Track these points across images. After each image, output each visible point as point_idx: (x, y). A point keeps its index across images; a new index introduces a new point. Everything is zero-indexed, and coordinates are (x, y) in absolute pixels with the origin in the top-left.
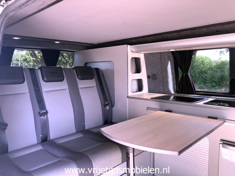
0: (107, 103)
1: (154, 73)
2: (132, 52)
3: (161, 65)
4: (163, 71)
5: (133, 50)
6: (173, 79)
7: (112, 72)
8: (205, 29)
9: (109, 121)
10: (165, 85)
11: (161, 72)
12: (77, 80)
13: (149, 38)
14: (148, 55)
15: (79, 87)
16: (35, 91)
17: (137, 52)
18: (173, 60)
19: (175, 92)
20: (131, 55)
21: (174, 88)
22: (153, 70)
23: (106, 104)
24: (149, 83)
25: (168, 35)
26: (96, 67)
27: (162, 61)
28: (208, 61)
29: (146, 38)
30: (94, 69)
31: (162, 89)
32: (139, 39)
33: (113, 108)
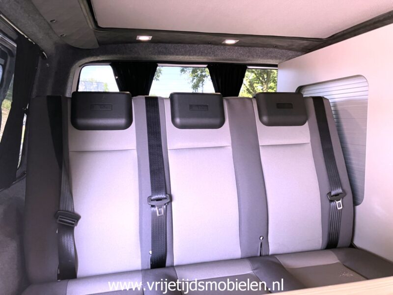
0: (340, 191)
7: (361, 106)
9: (341, 243)
12: (259, 125)
15: (262, 142)
16: (151, 147)
23: (333, 193)
30: (312, 100)
33: (357, 207)
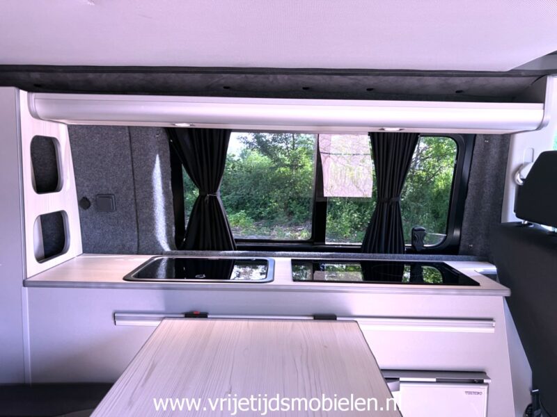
1: (104, 191)
2: (35, 116)
3: (130, 166)
4: (137, 186)
5: (39, 109)
6: (166, 208)
8: (286, 77)
10: (144, 227)
11: (128, 189)
13: (104, 75)
14: (85, 131)
17: (52, 119)
18: (168, 154)
19: (171, 247)
20: (31, 128)
21: (168, 233)
22: (104, 180)
24: (86, 223)
25: (173, 77)
27: (135, 155)
29: (91, 76)
31: (132, 240)
32: (62, 75)
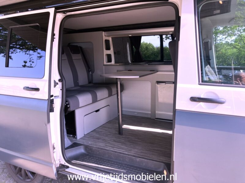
1: (118, 50)
2: (105, 36)
3: (123, 45)
4: (124, 49)
5: (106, 34)
6: (130, 54)
10: (126, 58)
12: (71, 53)
15: (73, 58)
17: (108, 36)
18: (130, 42)
19: (131, 62)
20: (105, 38)
22: (118, 48)
23: (89, 70)
26: (80, 46)
27: (123, 42)
28: (151, 47)
